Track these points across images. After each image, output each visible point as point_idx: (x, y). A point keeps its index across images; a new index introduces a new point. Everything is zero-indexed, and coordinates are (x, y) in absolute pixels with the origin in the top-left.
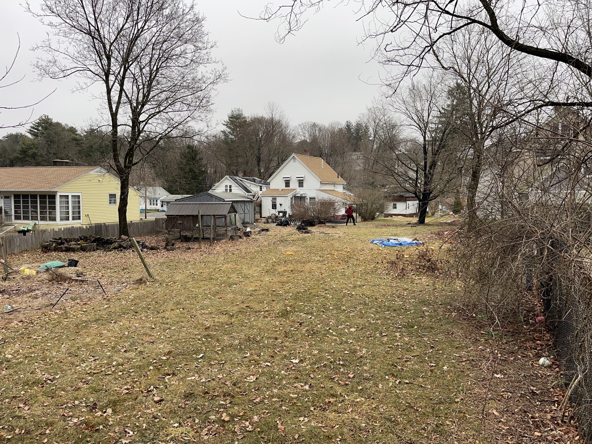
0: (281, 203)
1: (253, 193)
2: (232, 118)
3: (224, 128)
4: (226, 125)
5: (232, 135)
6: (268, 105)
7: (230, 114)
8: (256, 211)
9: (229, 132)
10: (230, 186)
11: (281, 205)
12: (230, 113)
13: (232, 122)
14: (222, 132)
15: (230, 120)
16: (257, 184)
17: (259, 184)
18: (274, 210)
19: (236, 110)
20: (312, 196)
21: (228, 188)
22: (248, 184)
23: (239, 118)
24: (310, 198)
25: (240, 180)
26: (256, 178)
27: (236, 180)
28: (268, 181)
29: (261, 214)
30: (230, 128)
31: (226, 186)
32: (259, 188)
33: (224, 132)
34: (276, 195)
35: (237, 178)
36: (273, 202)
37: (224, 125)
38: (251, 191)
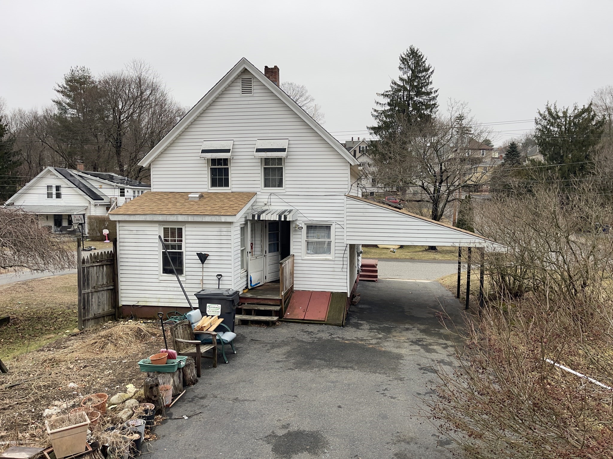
0: (204, 251)
1: (106, 201)
2: (71, 81)
3: (60, 97)
4: (62, 92)
5: (72, 108)
6: (132, 64)
7: (69, 76)
8: (93, 283)
9: (68, 104)
10: (58, 188)
11: (203, 258)
12: (68, 73)
13: (73, 89)
14: (54, 101)
15: (67, 84)
16: (115, 184)
17: (119, 185)
18: (174, 278)
19: (78, 69)
20: (318, 218)
21: (54, 191)
22: (95, 183)
23: (84, 83)
24: (311, 228)
25: (79, 175)
26: (113, 174)
27: (71, 176)
28: (144, 163)
29: (114, 292)
30: (69, 96)
31: (49, 187)
32: (117, 192)
33: (59, 103)
34: (181, 218)
35: (74, 172)
36: (166, 247)
37: (58, 91)
38: (103, 197)
